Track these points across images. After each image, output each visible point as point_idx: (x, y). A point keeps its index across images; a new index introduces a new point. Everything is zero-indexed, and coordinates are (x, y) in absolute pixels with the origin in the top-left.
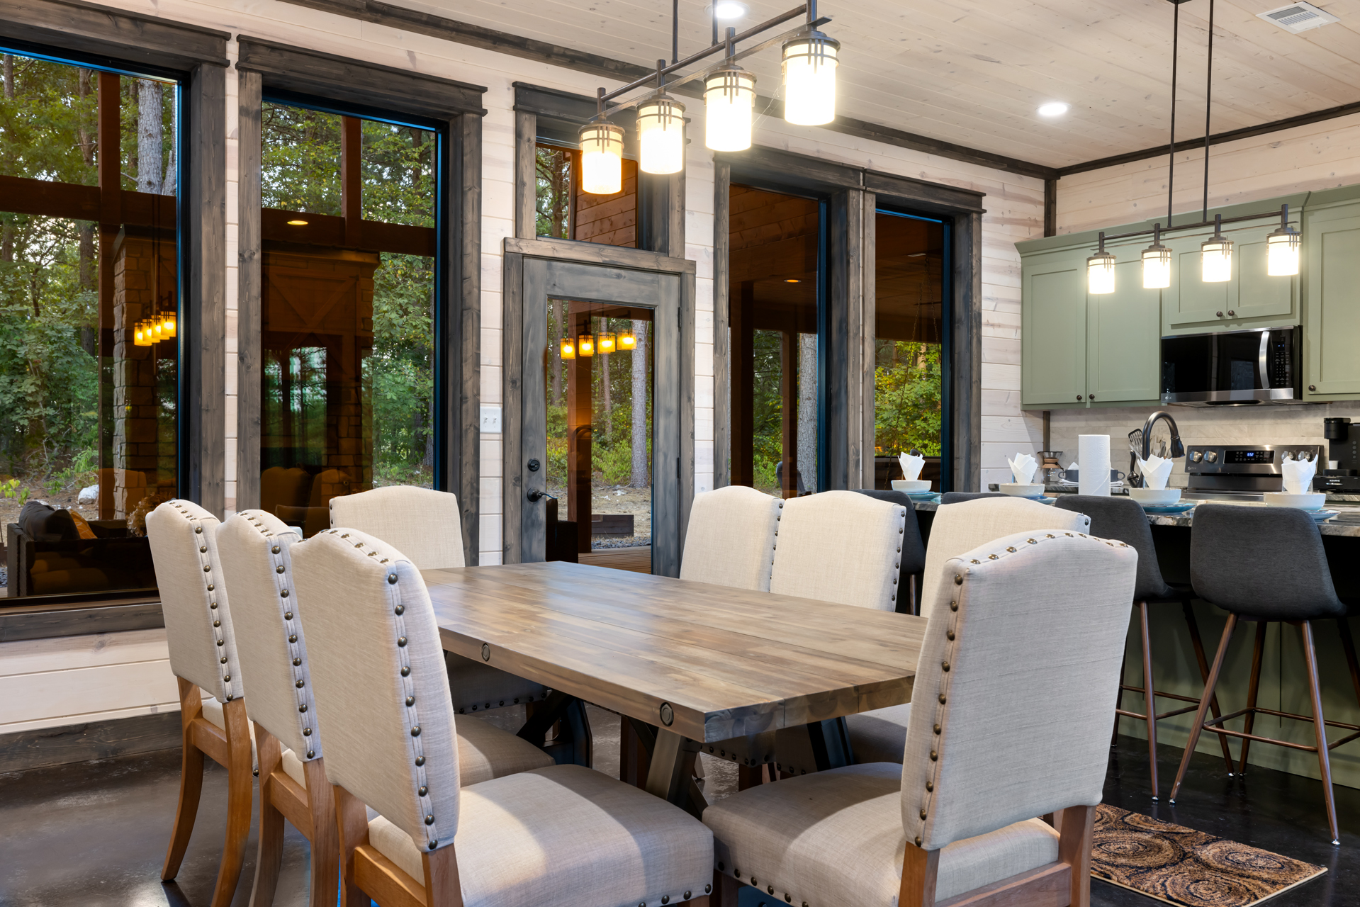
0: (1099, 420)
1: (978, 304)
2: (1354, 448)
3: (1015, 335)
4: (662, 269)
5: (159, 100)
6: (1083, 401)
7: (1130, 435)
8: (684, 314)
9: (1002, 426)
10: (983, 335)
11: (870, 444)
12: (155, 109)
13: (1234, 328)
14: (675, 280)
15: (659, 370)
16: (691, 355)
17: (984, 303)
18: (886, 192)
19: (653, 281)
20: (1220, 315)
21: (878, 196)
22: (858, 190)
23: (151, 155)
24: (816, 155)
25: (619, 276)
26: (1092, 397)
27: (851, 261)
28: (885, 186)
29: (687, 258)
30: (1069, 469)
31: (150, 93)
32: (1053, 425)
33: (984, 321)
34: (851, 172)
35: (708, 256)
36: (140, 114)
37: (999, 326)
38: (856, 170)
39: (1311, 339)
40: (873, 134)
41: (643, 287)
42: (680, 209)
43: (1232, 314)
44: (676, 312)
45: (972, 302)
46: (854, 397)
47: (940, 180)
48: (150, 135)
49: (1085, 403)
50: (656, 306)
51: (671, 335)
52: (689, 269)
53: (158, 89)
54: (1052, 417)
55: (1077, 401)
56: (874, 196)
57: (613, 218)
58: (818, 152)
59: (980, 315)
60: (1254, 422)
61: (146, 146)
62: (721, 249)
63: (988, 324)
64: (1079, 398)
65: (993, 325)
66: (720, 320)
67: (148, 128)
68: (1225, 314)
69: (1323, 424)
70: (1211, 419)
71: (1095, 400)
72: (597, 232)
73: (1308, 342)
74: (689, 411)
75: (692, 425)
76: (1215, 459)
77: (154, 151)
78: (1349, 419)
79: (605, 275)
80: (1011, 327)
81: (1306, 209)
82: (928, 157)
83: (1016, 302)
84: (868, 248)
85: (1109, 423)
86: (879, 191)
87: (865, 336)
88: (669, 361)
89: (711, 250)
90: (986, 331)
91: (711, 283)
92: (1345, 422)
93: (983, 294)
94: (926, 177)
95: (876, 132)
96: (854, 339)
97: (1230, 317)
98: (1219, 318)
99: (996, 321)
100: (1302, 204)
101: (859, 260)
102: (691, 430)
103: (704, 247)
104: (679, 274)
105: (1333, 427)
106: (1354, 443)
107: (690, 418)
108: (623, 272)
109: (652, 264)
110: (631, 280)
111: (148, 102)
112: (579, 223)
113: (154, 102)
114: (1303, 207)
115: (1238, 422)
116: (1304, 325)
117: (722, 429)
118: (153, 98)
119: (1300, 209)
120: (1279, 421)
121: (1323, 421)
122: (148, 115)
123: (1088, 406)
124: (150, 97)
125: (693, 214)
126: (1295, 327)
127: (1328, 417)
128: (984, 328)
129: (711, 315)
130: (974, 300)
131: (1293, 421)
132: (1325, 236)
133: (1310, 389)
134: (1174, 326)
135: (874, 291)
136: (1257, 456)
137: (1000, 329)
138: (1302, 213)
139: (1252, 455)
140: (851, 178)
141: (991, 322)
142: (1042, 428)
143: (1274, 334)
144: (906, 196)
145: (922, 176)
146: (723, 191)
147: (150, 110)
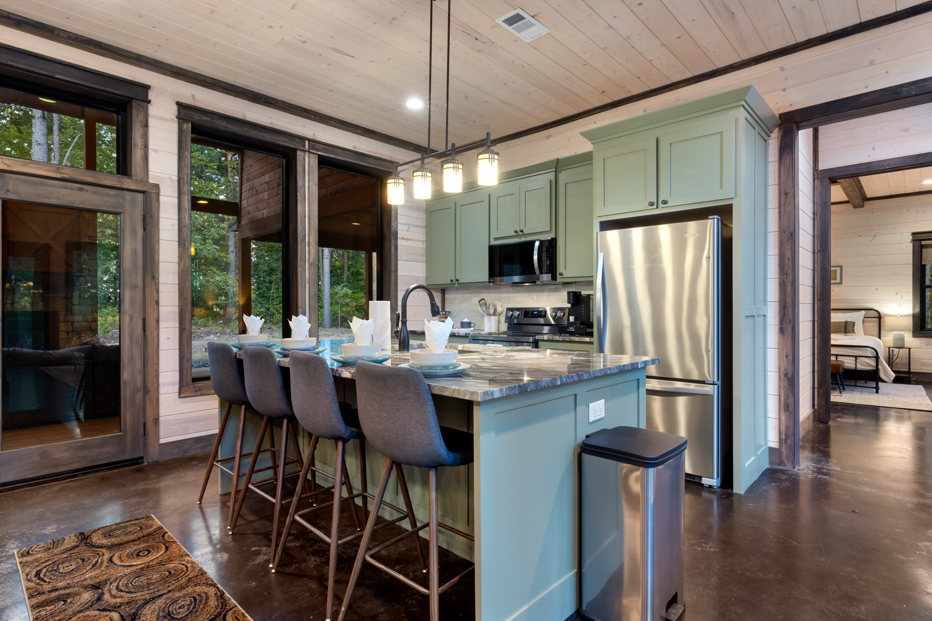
0: (467, 293)
1: (395, 226)
2: (583, 309)
3: (422, 246)
4: (124, 187)
5: (45, 126)
6: (454, 282)
7: (479, 302)
8: (148, 219)
9: (413, 297)
10: (398, 244)
11: (314, 308)
12: (42, 130)
13: (523, 239)
14: (140, 196)
15: (125, 257)
16: (155, 248)
17: (399, 226)
18: (325, 154)
19: (117, 195)
20: (516, 232)
21: (319, 156)
22: (305, 151)
23: (40, 154)
24: (270, 125)
25: (81, 189)
26: (457, 280)
27: (298, 194)
28: (326, 151)
29: (151, 181)
30: (464, 321)
31: (39, 121)
32: (447, 296)
33: (399, 236)
34: (298, 139)
35: (173, 182)
36: (33, 132)
37: (411, 240)
38: (302, 139)
39: (560, 244)
40: (313, 117)
41: (106, 199)
42: (143, 147)
43: (522, 231)
44: (141, 218)
45: (391, 225)
46: (301, 279)
47: (368, 152)
48: (39, 144)
49: (455, 284)
50: (121, 213)
51: (136, 234)
52: (153, 189)
53: (44, 119)
54: (446, 292)
55: (451, 283)
56: (317, 156)
57: (257, 188)
58: (272, 124)
59: (397, 233)
60: (539, 294)
61: (36, 150)
62: (184, 178)
63: (403, 239)
64: (452, 281)
65: (406, 239)
66: (183, 225)
67: (37, 140)
68: (519, 231)
69: (567, 295)
70: (519, 293)
71: (459, 282)
72: (250, 195)
73: (559, 247)
74: (153, 286)
75: (156, 295)
76: (519, 315)
77: (42, 153)
78: (581, 292)
79: (66, 188)
80: (419, 241)
81: (558, 170)
82: (359, 138)
83: (423, 227)
84: (312, 187)
85: (472, 295)
86: (320, 153)
87: (310, 241)
88: (134, 252)
89: (176, 178)
90: (400, 242)
91: (176, 200)
92: (578, 294)
93: (399, 221)
94: (358, 149)
95: (315, 116)
96: (301, 243)
97: (521, 233)
98: (515, 234)
99: (409, 237)
100: (555, 167)
101: (305, 194)
102: (156, 298)
103: (169, 176)
104: (143, 192)
105: (571, 297)
106: (583, 306)
107: (154, 291)
108: (85, 187)
109: (115, 183)
110: (94, 193)
111: (37, 126)
112: (243, 191)
113: (41, 126)
114: (556, 169)
115: (532, 294)
116: (557, 237)
117: (186, 298)
118: (41, 124)
119: (554, 169)
120: (551, 294)
121: (566, 293)
122: (38, 133)
123: (456, 285)
124: (39, 124)
125: (158, 152)
126: (552, 238)
127: (569, 291)
128: (399, 241)
129: (176, 222)
130: (392, 224)
131: (557, 294)
132: (567, 185)
133: (560, 275)
134: (496, 239)
135: (317, 214)
136: (539, 314)
137: (412, 242)
138: (556, 172)
139: (536, 313)
140: (298, 143)
141: (405, 237)
142: (440, 298)
143: (541, 242)
144: (341, 158)
145: (355, 148)
146: (184, 139)
147: (39, 131)
